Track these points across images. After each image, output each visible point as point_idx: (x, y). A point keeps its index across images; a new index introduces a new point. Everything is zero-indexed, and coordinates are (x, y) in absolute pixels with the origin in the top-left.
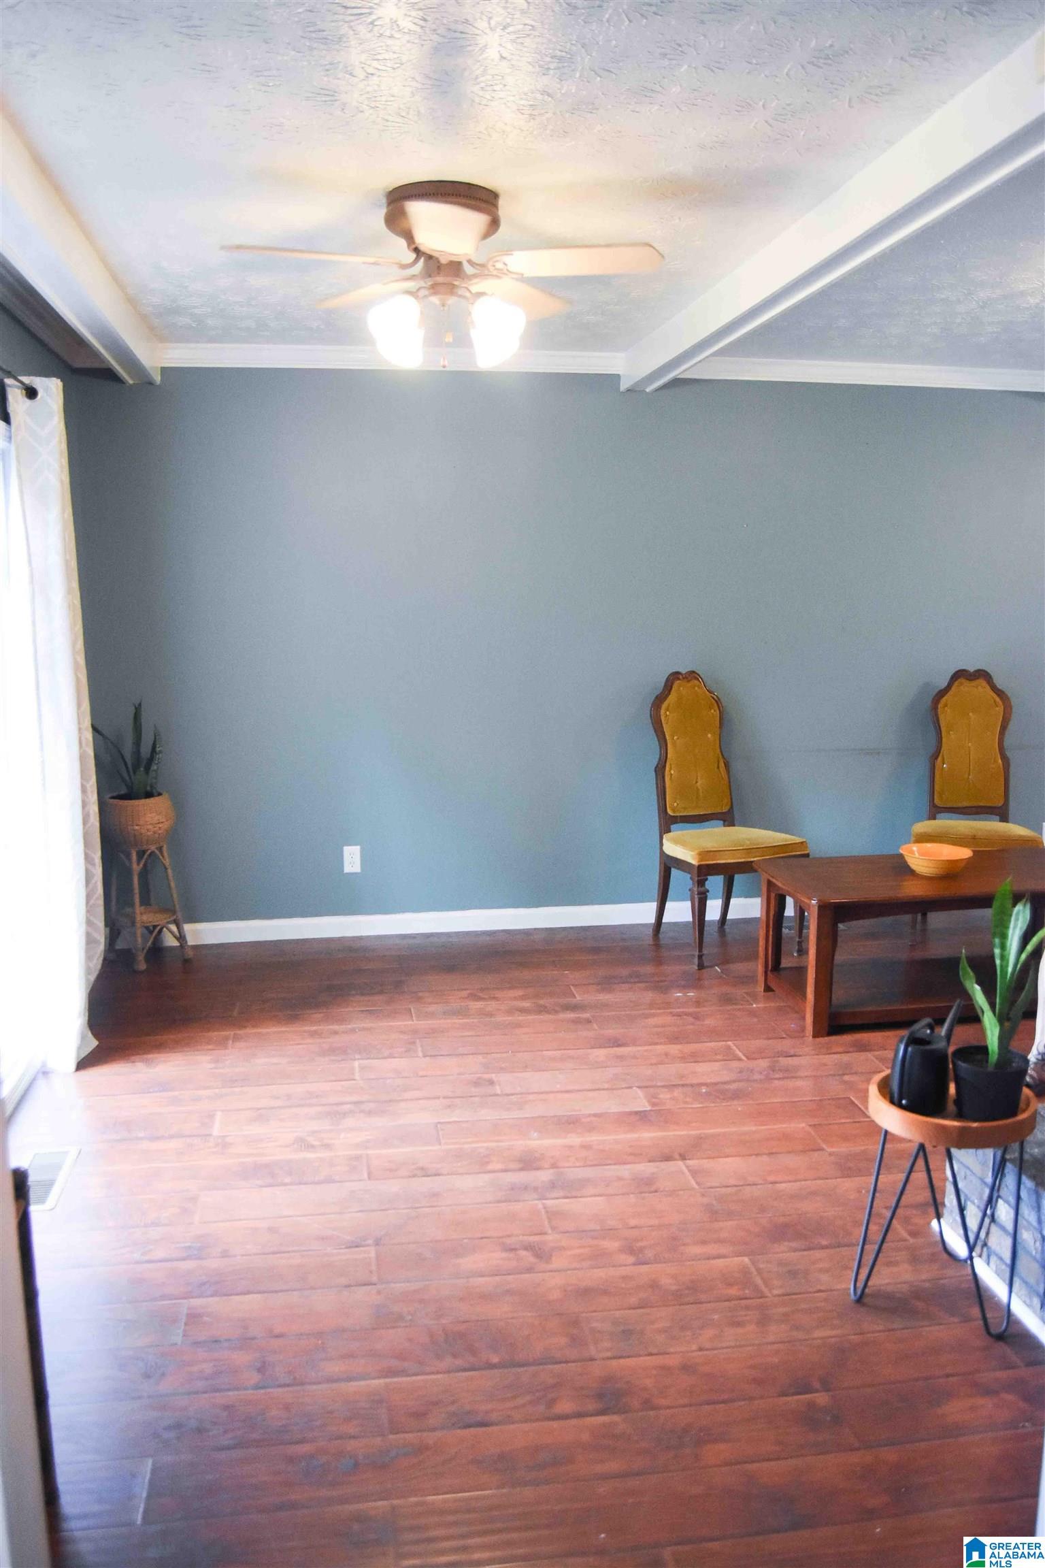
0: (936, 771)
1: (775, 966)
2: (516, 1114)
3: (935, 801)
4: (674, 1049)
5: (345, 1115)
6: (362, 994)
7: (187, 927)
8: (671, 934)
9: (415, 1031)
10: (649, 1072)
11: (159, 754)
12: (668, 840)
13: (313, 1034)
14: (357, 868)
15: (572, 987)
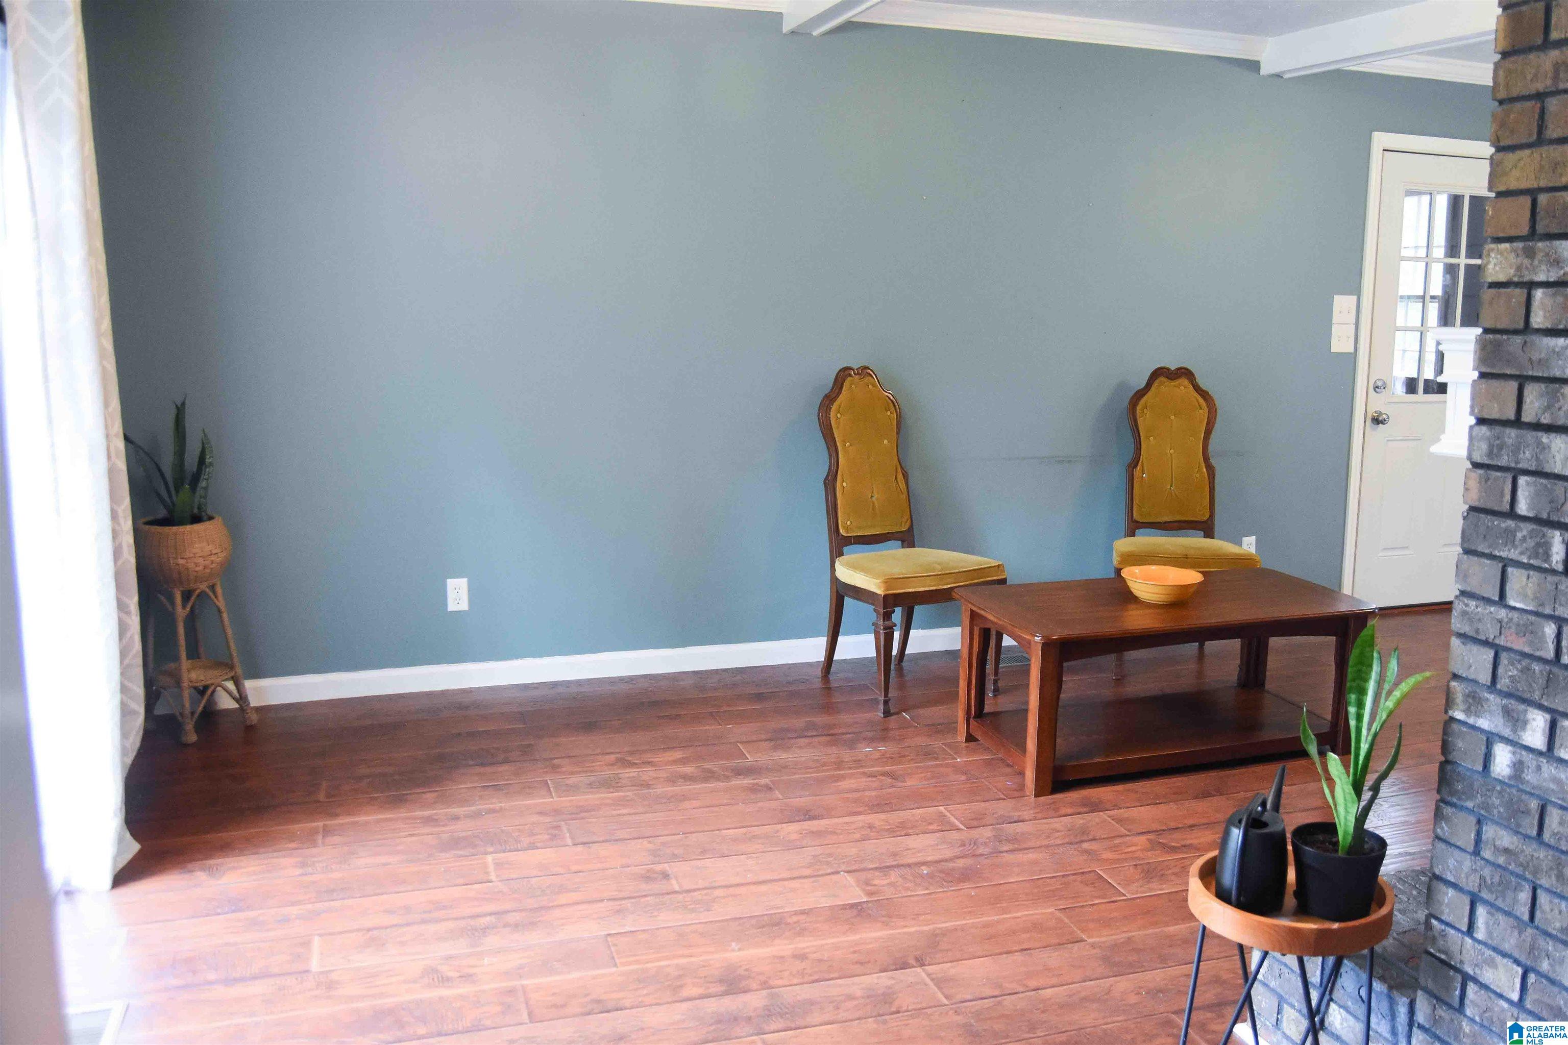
0: (1135, 482)
1: (978, 713)
2: (705, 917)
3: (1134, 515)
4: (877, 819)
5: (485, 930)
6: (483, 765)
7: (249, 684)
8: (841, 675)
9: (557, 812)
10: (854, 851)
11: (209, 467)
12: (841, 564)
13: (429, 820)
14: (464, 606)
15: (739, 745)
